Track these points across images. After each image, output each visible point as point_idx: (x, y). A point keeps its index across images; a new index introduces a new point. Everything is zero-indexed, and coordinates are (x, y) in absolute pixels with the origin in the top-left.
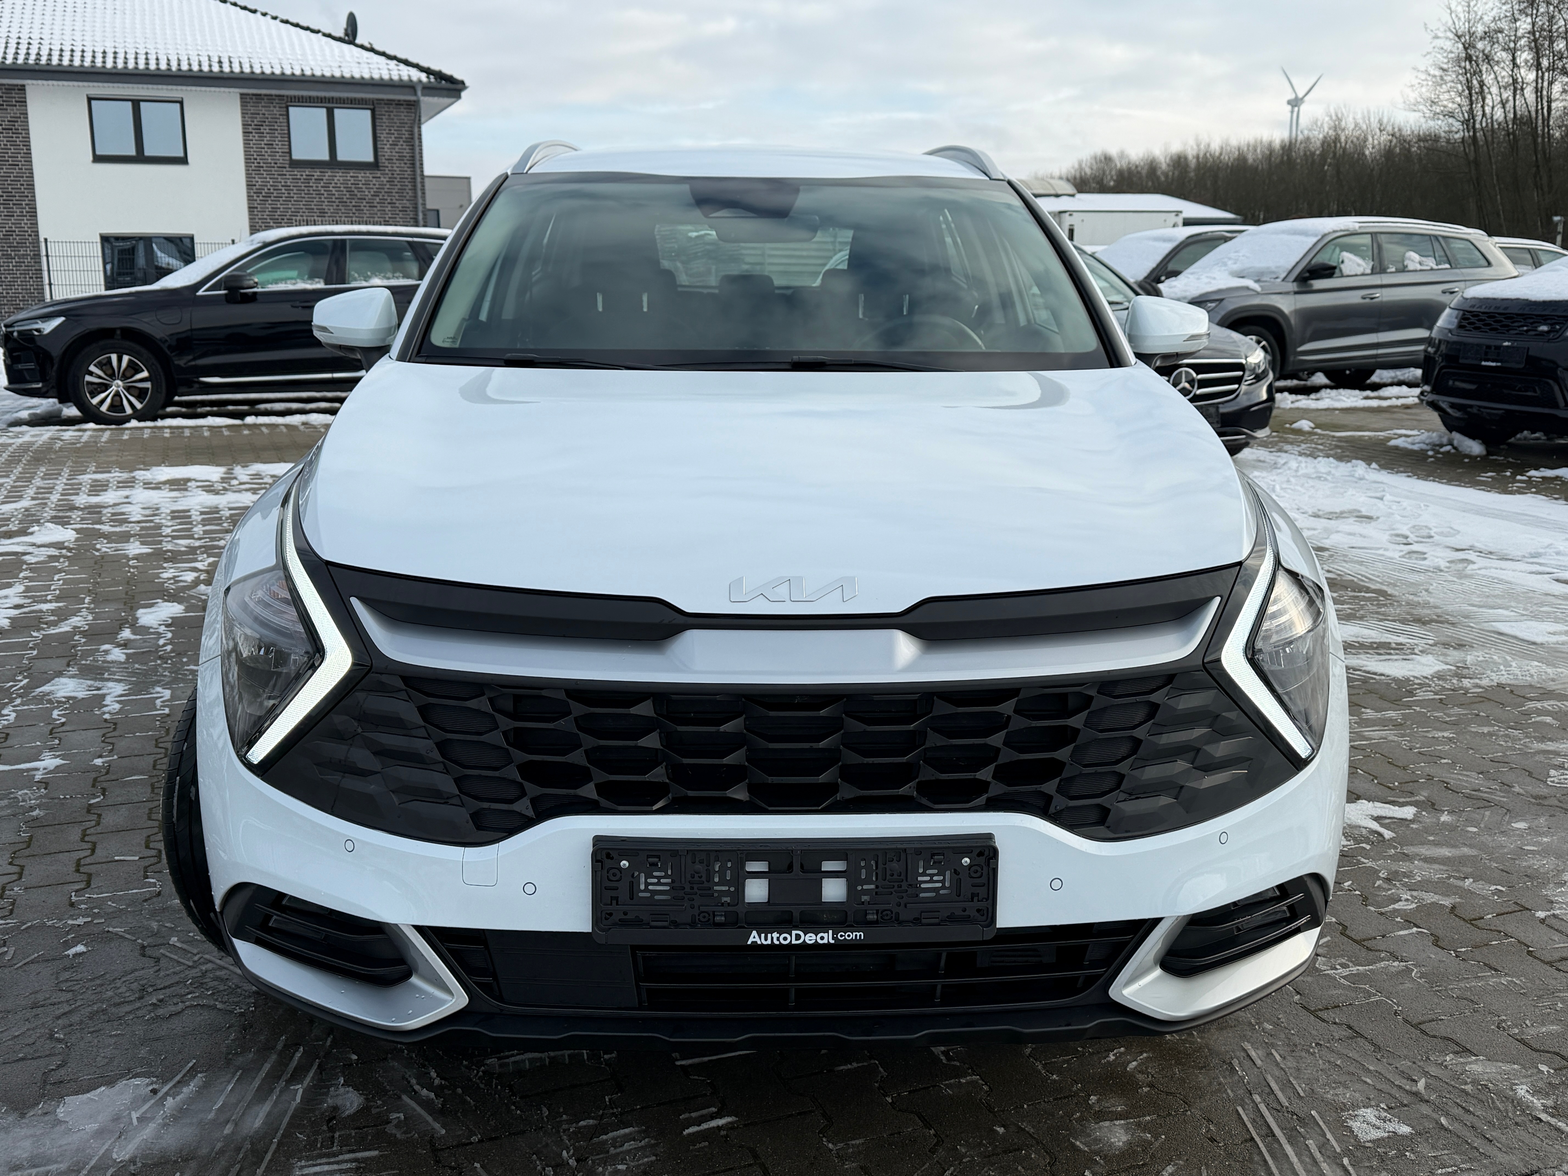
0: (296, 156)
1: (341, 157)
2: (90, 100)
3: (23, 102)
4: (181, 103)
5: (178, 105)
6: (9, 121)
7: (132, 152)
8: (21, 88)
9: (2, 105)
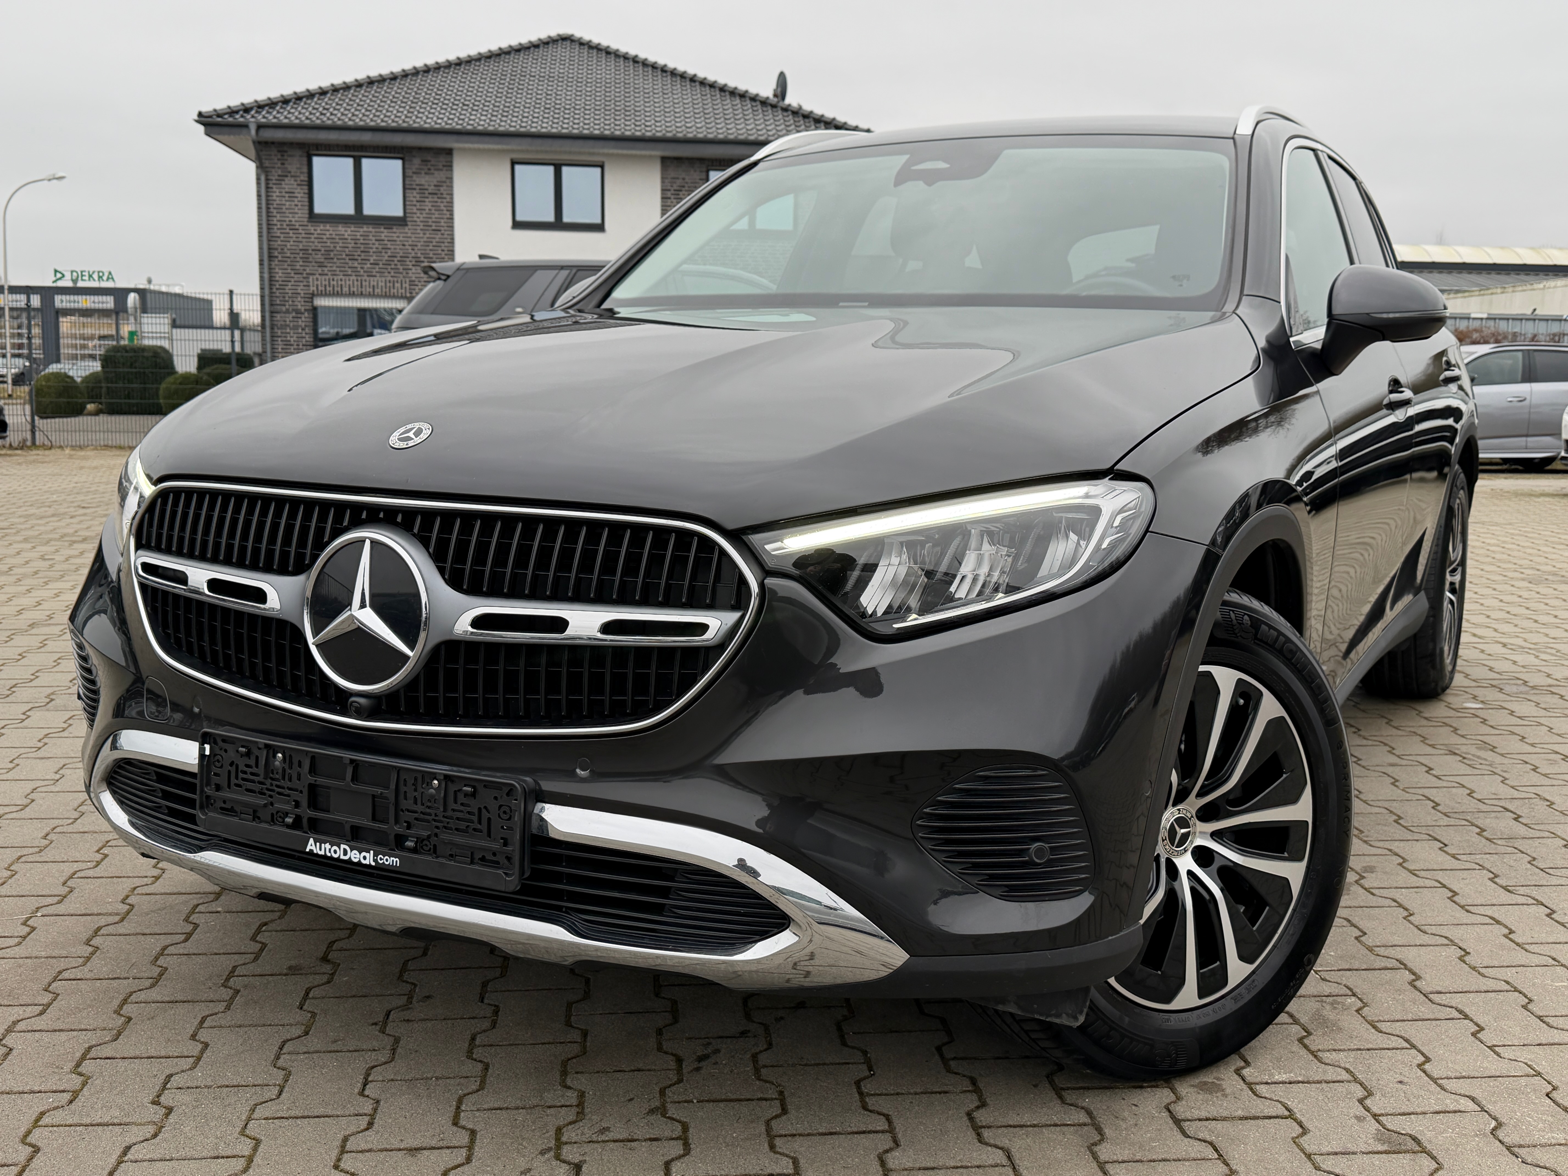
1: (760, 226)
2: (513, 163)
3: (449, 167)
4: (602, 167)
5: (598, 170)
6: (435, 186)
7: (551, 218)
8: (449, 152)
9: (429, 169)
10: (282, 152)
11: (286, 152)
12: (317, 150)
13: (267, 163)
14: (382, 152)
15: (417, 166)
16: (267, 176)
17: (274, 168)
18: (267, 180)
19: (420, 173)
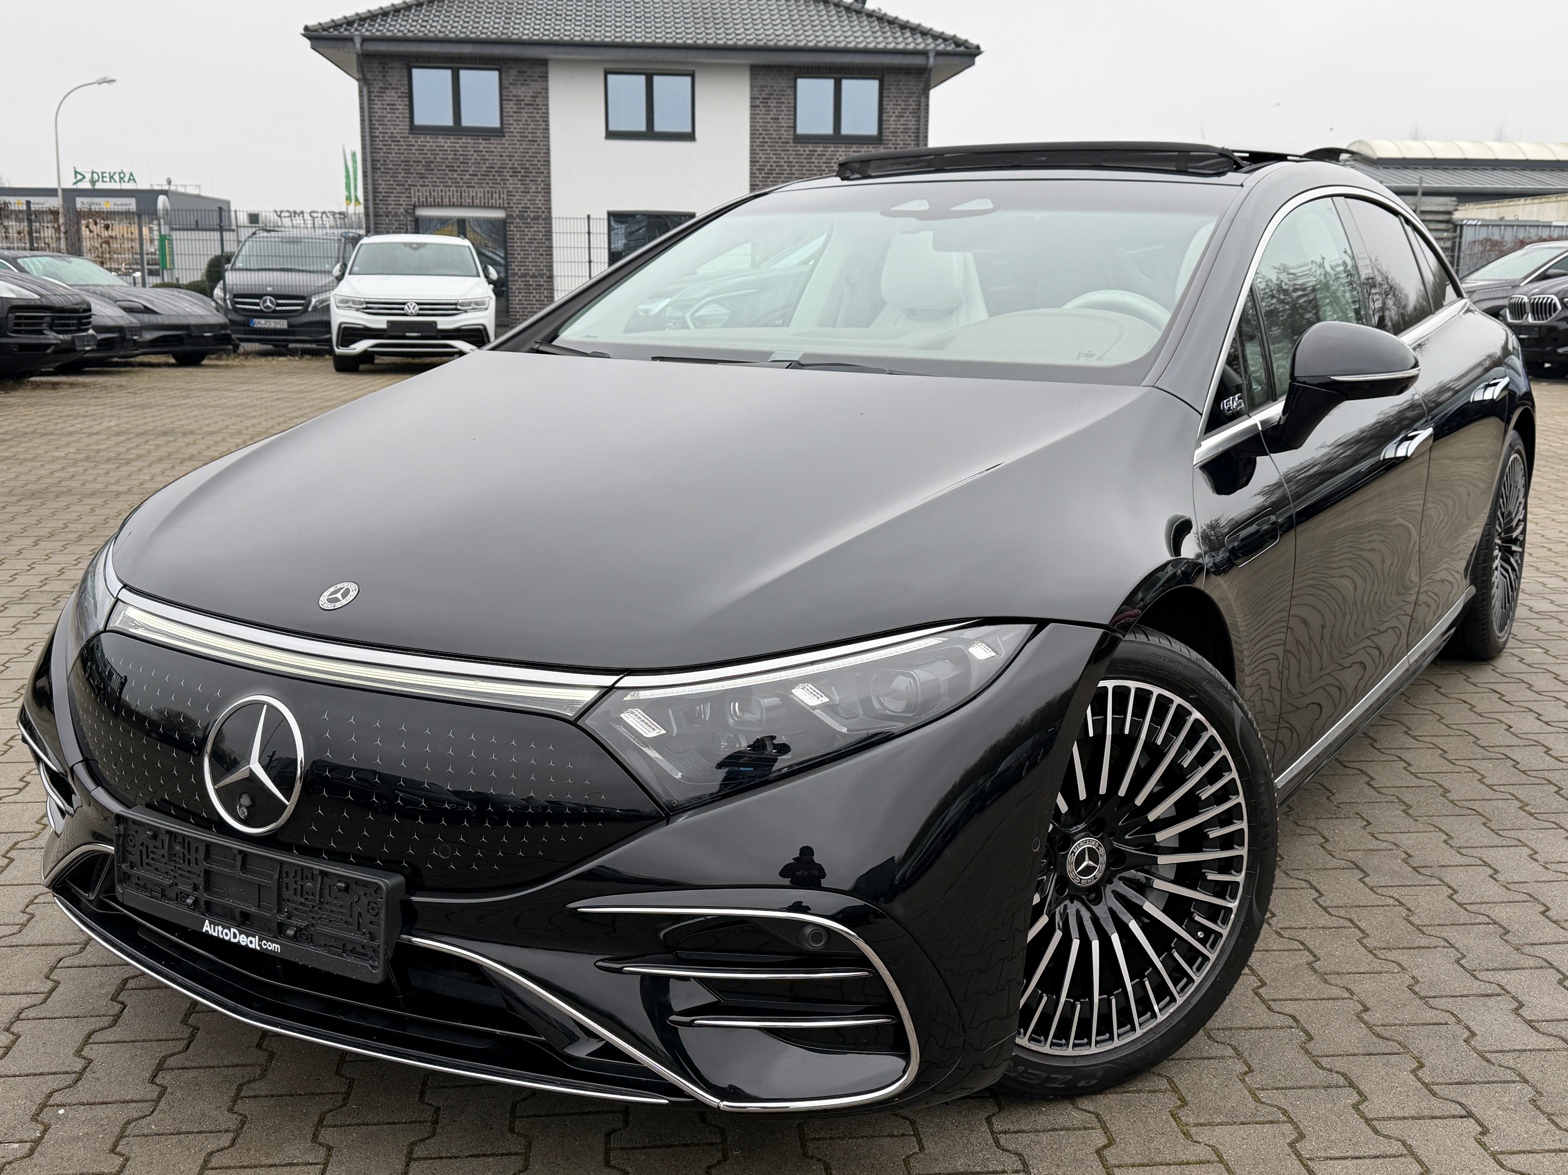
0: (800, 131)
1: (846, 130)
2: (607, 73)
3: (545, 77)
4: (692, 76)
5: (688, 79)
6: (532, 97)
7: (643, 128)
8: (544, 63)
9: (525, 80)
10: (383, 65)
11: (387, 64)
12: (417, 61)
13: (368, 76)
14: (480, 64)
15: (514, 77)
16: (369, 88)
17: (375, 80)
18: (369, 92)
19: (517, 84)
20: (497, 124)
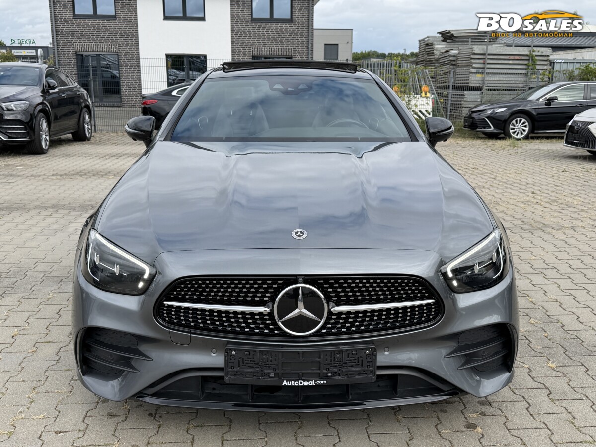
0: (254, 16)
1: (275, 16)
6: (128, 1)
7: (181, 15)
20: (113, 14)
